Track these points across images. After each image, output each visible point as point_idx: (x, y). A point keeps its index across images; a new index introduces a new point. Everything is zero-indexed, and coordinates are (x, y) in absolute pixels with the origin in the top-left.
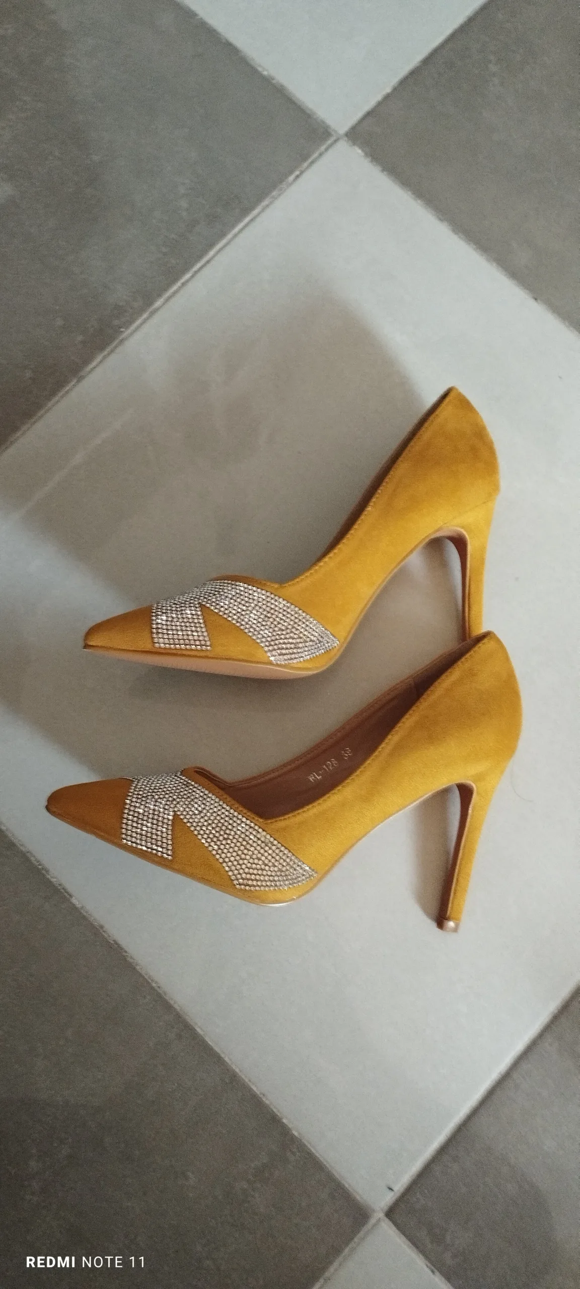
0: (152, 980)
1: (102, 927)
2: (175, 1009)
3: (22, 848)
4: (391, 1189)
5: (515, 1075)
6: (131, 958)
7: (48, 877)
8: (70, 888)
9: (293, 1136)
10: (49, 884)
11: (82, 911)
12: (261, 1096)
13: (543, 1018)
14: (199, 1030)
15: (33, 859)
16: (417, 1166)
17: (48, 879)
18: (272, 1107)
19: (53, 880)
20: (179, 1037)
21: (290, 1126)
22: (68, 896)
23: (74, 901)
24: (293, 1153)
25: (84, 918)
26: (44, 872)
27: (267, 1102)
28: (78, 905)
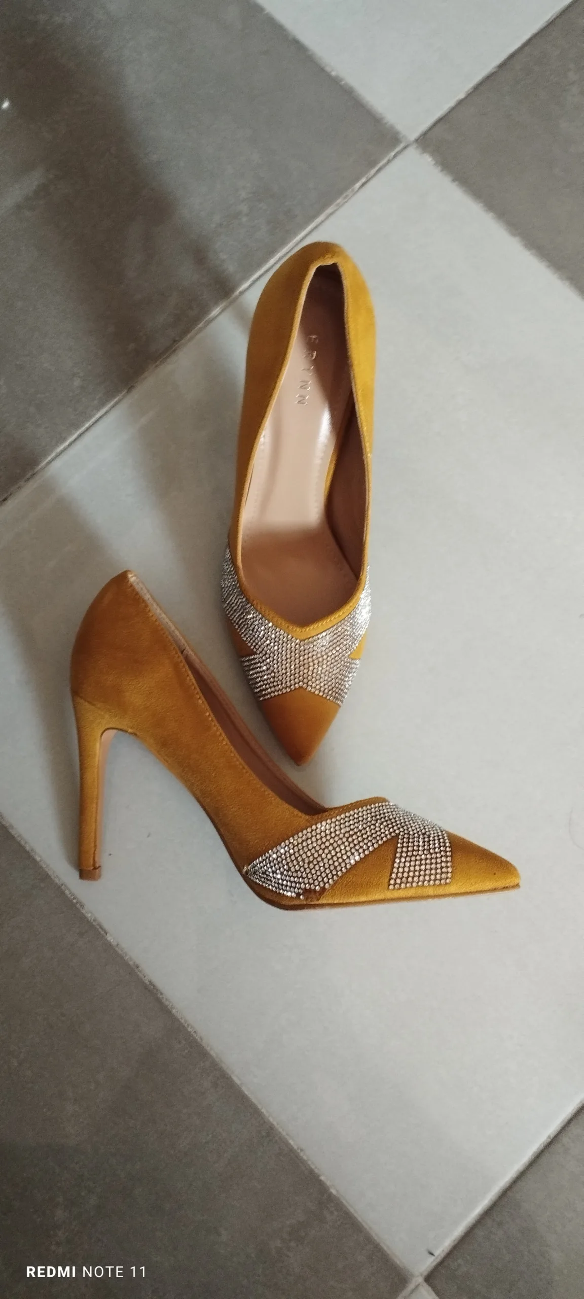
1: (137, 967)
2: (211, 1056)
3: (57, 880)
4: (432, 1254)
5: (565, 1139)
7: (83, 911)
8: (106, 924)
9: (330, 1194)
10: (83, 918)
11: (117, 949)
12: (299, 1151)
14: (235, 1079)
15: (67, 892)
16: (459, 1231)
17: (82, 914)
18: (310, 1163)
19: (89, 915)
21: (328, 1183)
22: (103, 933)
23: (109, 937)
24: (332, 1213)
25: (120, 956)
26: (78, 906)
27: (305, 1158)
28: (113, 942)
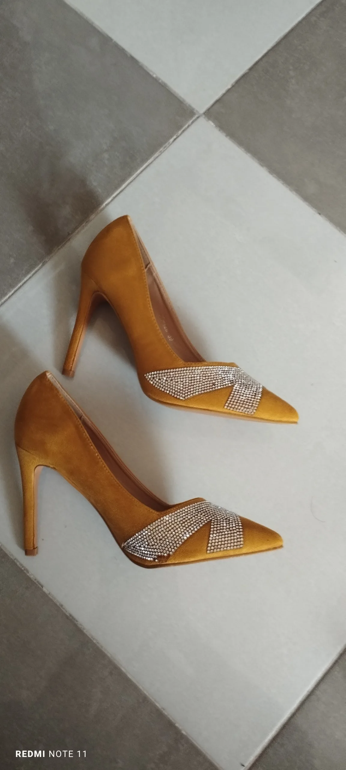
0: (94, 639)
1: (62, 606)
2: (108, 657)
3: (12, 557)
4: (243, 766)
5: (317, 692)
6: (81, 625)
7: (28, 574)
8: (43, 581)
9: (182, 734)
10: (28, 579)
11: (49, 596)
12: (162, 710)
13: (334, 656)
14: (123, 669)
15: (18, 564)
16: (258, 751)
17: (28, 576)
18: (169, 716)
19: (32, 577)
20: (111, 673)
21: (180, 728)
22: (40, 587)
23: (44, 589)
24: (183, 745)
25: (51, 600)
26: (25, 571)
27: (166, 714)
28: (47, 592)
